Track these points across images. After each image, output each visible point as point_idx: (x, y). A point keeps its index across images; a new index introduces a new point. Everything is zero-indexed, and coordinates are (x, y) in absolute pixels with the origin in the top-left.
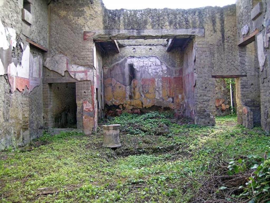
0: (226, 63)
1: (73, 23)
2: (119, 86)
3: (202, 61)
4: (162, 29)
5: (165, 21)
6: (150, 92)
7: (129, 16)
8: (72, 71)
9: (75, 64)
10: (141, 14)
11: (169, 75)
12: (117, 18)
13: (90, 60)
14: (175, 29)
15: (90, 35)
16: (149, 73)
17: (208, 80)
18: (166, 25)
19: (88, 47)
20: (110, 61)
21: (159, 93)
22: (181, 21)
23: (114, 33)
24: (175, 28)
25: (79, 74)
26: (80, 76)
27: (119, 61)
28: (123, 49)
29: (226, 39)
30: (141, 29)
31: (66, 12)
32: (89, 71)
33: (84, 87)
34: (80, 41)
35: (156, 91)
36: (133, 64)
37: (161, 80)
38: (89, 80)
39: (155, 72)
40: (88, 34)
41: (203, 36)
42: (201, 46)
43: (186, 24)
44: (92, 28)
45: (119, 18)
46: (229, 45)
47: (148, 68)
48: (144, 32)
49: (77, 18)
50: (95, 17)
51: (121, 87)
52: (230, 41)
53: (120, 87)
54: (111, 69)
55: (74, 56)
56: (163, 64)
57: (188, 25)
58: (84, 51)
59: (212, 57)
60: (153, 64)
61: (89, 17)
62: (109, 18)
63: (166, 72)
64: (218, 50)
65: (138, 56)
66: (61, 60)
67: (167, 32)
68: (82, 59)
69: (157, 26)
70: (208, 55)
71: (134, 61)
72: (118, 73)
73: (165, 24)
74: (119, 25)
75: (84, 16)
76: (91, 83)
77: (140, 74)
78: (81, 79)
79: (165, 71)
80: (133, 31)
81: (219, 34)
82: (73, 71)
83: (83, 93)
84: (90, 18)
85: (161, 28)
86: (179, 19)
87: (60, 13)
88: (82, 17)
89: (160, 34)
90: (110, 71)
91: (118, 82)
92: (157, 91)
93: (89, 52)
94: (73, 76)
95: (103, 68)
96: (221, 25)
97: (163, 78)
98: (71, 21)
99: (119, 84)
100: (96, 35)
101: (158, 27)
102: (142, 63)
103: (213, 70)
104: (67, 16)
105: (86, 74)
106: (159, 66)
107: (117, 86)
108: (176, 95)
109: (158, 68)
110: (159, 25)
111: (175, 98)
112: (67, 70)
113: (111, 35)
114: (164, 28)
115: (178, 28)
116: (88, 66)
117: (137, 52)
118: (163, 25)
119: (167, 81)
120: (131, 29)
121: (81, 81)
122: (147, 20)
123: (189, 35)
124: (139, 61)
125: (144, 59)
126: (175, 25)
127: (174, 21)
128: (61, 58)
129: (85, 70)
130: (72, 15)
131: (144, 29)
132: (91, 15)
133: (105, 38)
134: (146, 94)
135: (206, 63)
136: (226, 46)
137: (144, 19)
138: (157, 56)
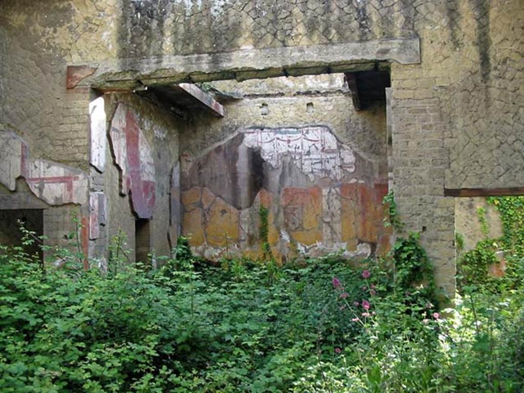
0: (494, 147)
1: (43, 46)
2: (221, 209)
3: (412, 144)
4: (285, 46)
5: (294, 21)
6: (305, 226)
7: (188, 14)
8: (33, 177)
9: (43, 158)
10: (223, 7)
11: (362, 178)
12: (154, 24)
13: (80, 146)
14: (326, 44)
15: (83, 76)
16: (303, 173)
17: (432, 203)
18: (297, 36)
19: (77, 109)
20: (199, 141)
21: (332, 229)
22: (346, 18)
23: (146, 66)
24: (325, 41)
25: (50, 184)
26: (53, 192)
27: (223, 139)
28: (233, 106)
29: (496, 68)
30: (222, 51)
31: (26, 16)
32: (78, 177)
33: (64, 222)
34: (57, 94)
35: (324, 225)
36: (260, 148)
37: (337, 193)
38: (75, 202)
39: (322, 170)
40: (78, 74)
41: (417, 60)
42: (409, 94)
43: (361, 26)
44: (87, 55)
45: (161, 22)
46: (505, 88)
47: (301, 158)
48: (230, 60)
49: (52, 29)
50: (98, 25)
51: (226, 212)
52: (508, 75)
53: (224, 212)
54: (202, 163)
55: (42, 136)
56: (345, 146)
57: (367, 30)
58: (67, 120)
59: (445, 128)
60: (317, 149)
61: (82, 26)
62: (134, 25)
63: (352, 170)
64: (466, 105)
65: (274, 126)
66: (7, 149)
67: (299, 54)
68: (61, 143)
69: (269, 38)
70: (432, 122)
71: (264, 138)
72: (218, 174)
73: (295, 31)
74: (160, 42)
75: (69, 25)
76: (81, 211)
77: (278, 177)
78: (57, 199)
79: (351, 167)
80: (198, 59)
81: (472, 54)
82: (37, 176)
83: (61, 240)
84: (84, 28)
85: (281, 44)
86: (336, 12)
87: (10, 20)
88: (64, 27)
89: (277, 64)
90: (197, 168)
91: (218, 198)
92: (328, 223)
93: (79, 123)
94: (36, 192)
95: (180, 160)
96: (476, 25)
97: (342, 187)
98: (37, 39)
99: (223, 203)
100: (98, 75)
101: (273, 40)
102: (285, 143)
103: (447, 171)
104: (28, 27)
105: (70, 188)
106: (333, 151)
107: (217, 209)
108: (381, 237)
109: (331, 158)
110: (275, 35)
111: (378, 245)
112: (23, 175)
113: (138, 74)
114: (290, 42)
115: (335, 39)
116: (75, 163)
117: (272, 114)
118: (289, 35)
119: (356, 195)
120: (193, 53)
121: (57, 206)
122: (240, 22)
123: (372, 61)
124: (278, 139)
125: (289, 133)
126: (326, 31)
127: (324, 21)
128: (7, 143)
129: (67, 175)
130: (39, 24)
131: (231, 52)
132: (87, 18)
133: (124, 81)
134: (294, 231)
135: (426, 149)
136: (494, 92)
137: (232, 19)
138: (329, 125)
